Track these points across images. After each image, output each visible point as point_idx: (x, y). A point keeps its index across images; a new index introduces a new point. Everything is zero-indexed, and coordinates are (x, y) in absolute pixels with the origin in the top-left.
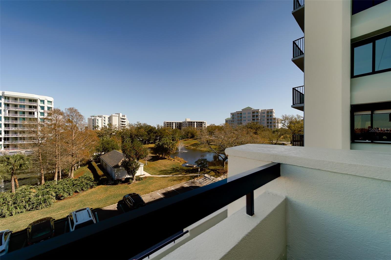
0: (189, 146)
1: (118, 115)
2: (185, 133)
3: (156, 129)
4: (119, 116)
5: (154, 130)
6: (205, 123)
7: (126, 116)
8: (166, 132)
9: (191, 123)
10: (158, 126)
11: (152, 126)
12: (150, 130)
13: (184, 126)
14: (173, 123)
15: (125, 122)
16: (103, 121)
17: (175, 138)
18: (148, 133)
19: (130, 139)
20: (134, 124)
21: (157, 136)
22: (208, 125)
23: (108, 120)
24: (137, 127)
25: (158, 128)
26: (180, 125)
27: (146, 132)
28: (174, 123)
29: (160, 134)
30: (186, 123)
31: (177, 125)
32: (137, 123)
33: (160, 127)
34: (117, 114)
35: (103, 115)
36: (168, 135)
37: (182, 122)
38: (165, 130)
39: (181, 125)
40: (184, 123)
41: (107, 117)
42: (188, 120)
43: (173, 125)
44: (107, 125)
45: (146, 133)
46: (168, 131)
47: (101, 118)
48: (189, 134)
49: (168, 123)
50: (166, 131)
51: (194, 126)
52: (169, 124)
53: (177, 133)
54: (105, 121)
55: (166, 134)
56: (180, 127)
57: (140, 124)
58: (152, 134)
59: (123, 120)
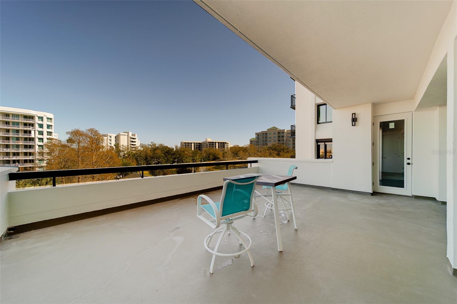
0: (211, 169)
1: (127, 134)
2: (206, 155)
3: (174, 150)
4: (128, 136)
5: (172, 151)
6: (228, 143)
7: (136, 135)
8: (185, 154)
9: (212, 144)
10: (176, 147)
11: (169, 147)
12: (167, 152)
13: (204, 147)
14: (191, 143)
15: (135, 142)
16: (109, 140)
17: (195, 160)
18: (165, 155)
19: (145, 161)
20: (148, 144)
21: (175, 158)
22: (232, 146)
23: (115, 139)
24: (151, 148)
25: (177, 150)
26: (199, 146)
27: (163, 153)
28: (193, 143)
29: (178, 156)
30: (206, 143)
31: (197, 145)
32: (150, 144)
33: (179, 148)
34: (126, 132)
35: (109, 134)
36: (188, 157)
37: (202, 143)
38: (184, 152)
39: (201, 145)
40: (204, 143)
41: (113, 136)
42: (209, 140)
43: (191, 145)
44: (113, 146)
45: (163, 155)
46: (187, 153)
47: (106, 138)
48: (211, 156)
49: (186, 143)
50: (186, 152)
51: (216, 147)
52: (187, 145)
53: (198, 155)
54: (110, 140)
55: (185, 156)
56: (200, 147)
57: (155, 144)
58: (170, 155)
59: (132, 140)
